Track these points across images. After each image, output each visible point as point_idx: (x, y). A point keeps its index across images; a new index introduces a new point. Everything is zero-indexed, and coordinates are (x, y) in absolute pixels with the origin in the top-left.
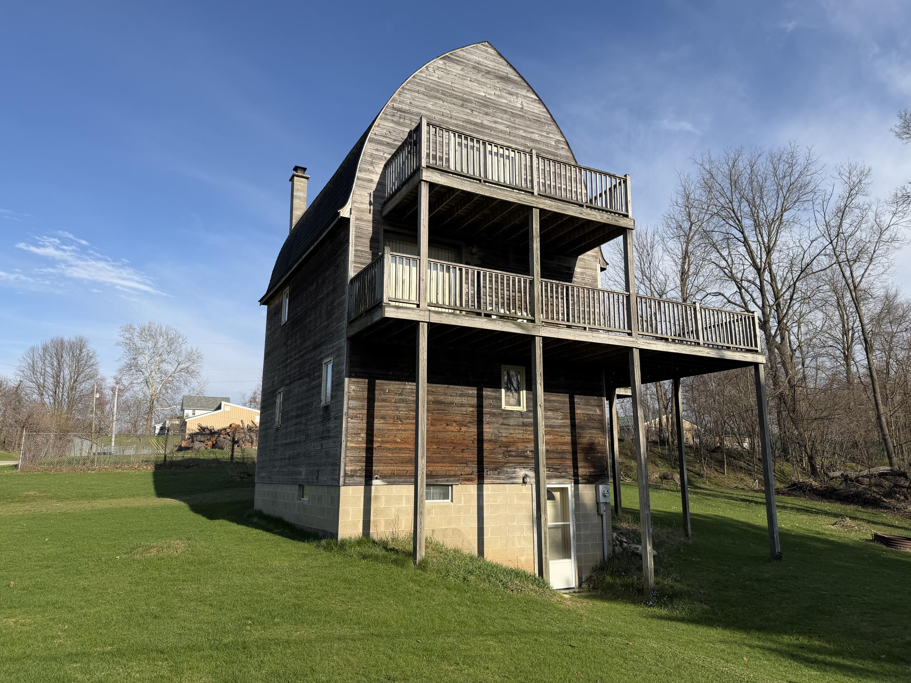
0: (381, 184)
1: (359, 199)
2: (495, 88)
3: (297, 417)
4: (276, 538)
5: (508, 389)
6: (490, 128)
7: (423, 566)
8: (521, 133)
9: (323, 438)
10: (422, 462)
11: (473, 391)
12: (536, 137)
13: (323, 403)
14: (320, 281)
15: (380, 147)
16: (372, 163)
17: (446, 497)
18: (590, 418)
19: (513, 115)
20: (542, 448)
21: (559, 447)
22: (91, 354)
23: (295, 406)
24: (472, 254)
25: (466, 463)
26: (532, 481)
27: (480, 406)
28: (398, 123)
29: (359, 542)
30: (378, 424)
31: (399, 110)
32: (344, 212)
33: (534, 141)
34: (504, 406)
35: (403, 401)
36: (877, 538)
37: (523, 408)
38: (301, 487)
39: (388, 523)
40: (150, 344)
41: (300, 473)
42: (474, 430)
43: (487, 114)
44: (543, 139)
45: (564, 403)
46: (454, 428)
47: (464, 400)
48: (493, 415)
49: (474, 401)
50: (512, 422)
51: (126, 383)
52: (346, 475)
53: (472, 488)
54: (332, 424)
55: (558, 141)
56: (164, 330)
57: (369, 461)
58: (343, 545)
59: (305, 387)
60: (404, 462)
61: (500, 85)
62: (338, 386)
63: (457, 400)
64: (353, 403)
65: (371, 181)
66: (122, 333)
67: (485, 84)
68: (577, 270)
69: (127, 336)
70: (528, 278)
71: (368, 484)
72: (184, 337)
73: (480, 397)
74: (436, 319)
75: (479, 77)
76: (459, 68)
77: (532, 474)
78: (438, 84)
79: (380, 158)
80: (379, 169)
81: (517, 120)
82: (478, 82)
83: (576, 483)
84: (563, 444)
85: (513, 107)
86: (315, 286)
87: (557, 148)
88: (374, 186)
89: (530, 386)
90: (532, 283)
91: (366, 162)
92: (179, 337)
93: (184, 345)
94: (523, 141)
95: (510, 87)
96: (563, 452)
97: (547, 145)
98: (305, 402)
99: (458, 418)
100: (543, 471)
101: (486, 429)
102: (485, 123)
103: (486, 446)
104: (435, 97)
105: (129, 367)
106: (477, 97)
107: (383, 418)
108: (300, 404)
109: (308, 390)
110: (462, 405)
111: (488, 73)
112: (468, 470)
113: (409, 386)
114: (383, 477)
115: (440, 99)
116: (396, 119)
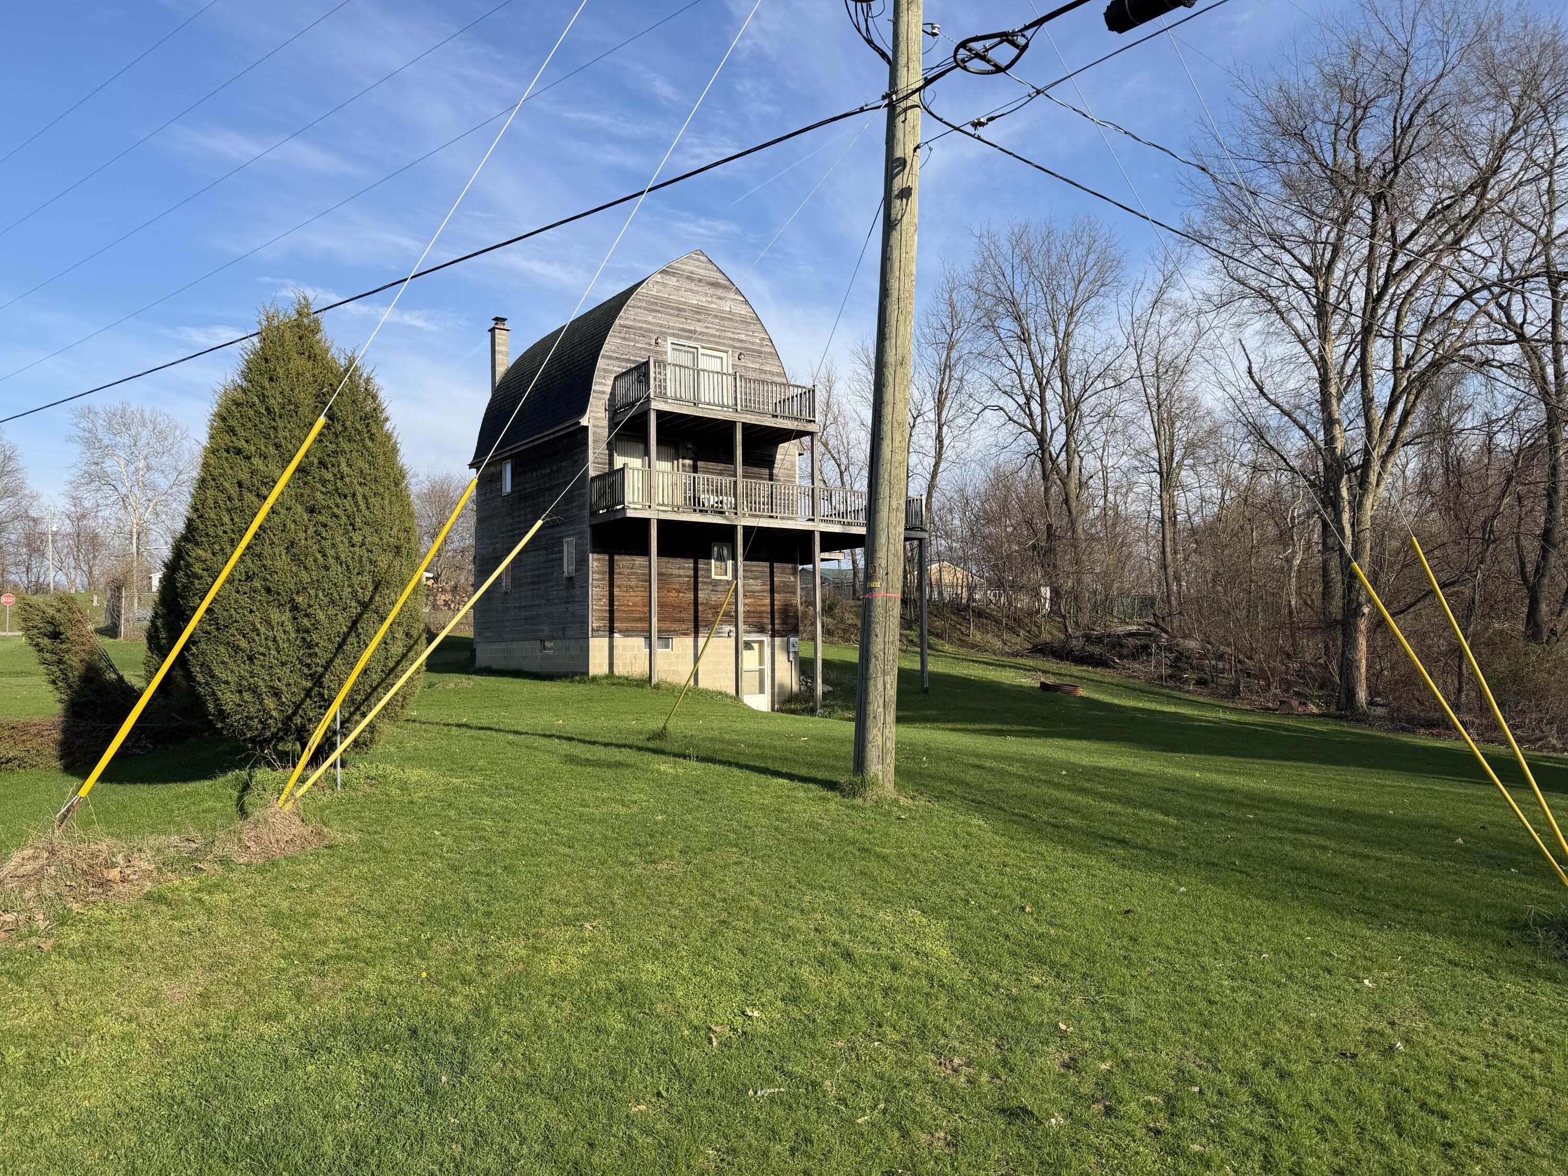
0: (613, 394)
1: (595, 409)
2: (706, 294)
3: (533, 583)
4: (529, 681)
5: (717, 560)
6: (702, 333)
7: (657, 687)
8: (730, 335)
9: (567, 602)
10: (654, 620)
11: (690, 564)
12: (743, 337)
13: (566, 574)
14: (555, 468)
15: (610, 362)
16: (604, 378)
17: (667, 646)
18: (785, 584)
19: (722, 318)
20: (741, 609)
21: (759, 609)
22: (8, 453)
23: (530, 573)
24: (687, 449)
25: (683, 621)
26: (733, 634)
27: (696, 577)
28: (624, 339)
29: (606, 677)
30: (616, 590)
31: (625, 326)
32: (584, 422)
33: (740, 341)
34: (713, 576)
35: (633, 574)
36: (1044, 686)
37: (729, 577)
38: (543, 641)
39: (624, 665)
40: (125, 440)
41: (543, 631)
42: (691, 596)
43: (699, 321)
44: (750, 339)
45: (764, 572)
46: (674, 594)
47: (682, 572)
48: (705, 583)
49: (691, 573)
50: (720, 588)
51: (87, 504)
52: (593, 630)
53: (689, 641)
54: (577, 592)
55: (762, 339)
56: (147, 414)
57: (611, 620)
58: (594, 679)
59: (542, 559)
60: (640, 620)
61: (711, 291)
62: (582, 563)
63: (676, 572)
64: (596, 576)
65: (603, 392)
66: (76, 420)
67: (698, 292)
68: (778, 457)
69: (84, 424)
70: (733, 479)
71: (611, 637)
72: (184, 428)
73: (696, 569)
74: (663, 516)
75: (692, 286)
76: (675, 279)
77: (734, 629)
78: (657, 297)
79: (611, 372)
80: (610, 382)
81: (726, 323)
82: (691, 291)
83: (773, 636)
84: (762, 606)
85: (722, 311)
86: (548, 470)
87: (762, 346)
88: (608, 397)
89: (734, 558)
90: (735, 482)
91: (600, 376)
92: (176, 428)
93: (184, 442)
94: (731, 342)
95: (720, 292)
96: (762, 612)
97: (752, 343)
98: (543, 571)
99: (677, 586)
100: (742, 627)
101: (701, 595)
102: (698, 329)
103: (700, 608)
104: (655, 311)
105: (91, 478)
106: (691, 305)
107: (619, 587)
108: (536, 573)
109: (546, 561)
110: (680, 576)
111: (700, 281)
112: (684, 627)
113: (640, 561)
114: (620, 632)
115: (659, 311)
116: (622, 335)
